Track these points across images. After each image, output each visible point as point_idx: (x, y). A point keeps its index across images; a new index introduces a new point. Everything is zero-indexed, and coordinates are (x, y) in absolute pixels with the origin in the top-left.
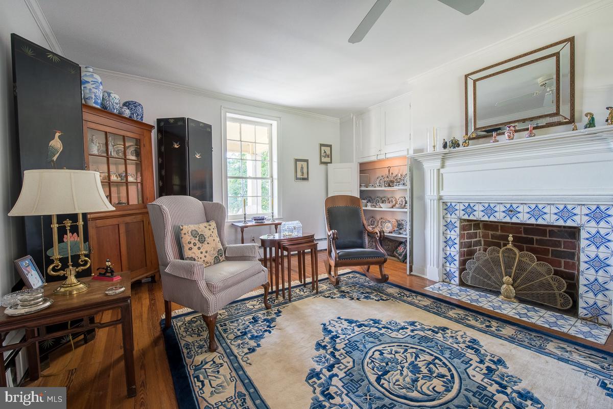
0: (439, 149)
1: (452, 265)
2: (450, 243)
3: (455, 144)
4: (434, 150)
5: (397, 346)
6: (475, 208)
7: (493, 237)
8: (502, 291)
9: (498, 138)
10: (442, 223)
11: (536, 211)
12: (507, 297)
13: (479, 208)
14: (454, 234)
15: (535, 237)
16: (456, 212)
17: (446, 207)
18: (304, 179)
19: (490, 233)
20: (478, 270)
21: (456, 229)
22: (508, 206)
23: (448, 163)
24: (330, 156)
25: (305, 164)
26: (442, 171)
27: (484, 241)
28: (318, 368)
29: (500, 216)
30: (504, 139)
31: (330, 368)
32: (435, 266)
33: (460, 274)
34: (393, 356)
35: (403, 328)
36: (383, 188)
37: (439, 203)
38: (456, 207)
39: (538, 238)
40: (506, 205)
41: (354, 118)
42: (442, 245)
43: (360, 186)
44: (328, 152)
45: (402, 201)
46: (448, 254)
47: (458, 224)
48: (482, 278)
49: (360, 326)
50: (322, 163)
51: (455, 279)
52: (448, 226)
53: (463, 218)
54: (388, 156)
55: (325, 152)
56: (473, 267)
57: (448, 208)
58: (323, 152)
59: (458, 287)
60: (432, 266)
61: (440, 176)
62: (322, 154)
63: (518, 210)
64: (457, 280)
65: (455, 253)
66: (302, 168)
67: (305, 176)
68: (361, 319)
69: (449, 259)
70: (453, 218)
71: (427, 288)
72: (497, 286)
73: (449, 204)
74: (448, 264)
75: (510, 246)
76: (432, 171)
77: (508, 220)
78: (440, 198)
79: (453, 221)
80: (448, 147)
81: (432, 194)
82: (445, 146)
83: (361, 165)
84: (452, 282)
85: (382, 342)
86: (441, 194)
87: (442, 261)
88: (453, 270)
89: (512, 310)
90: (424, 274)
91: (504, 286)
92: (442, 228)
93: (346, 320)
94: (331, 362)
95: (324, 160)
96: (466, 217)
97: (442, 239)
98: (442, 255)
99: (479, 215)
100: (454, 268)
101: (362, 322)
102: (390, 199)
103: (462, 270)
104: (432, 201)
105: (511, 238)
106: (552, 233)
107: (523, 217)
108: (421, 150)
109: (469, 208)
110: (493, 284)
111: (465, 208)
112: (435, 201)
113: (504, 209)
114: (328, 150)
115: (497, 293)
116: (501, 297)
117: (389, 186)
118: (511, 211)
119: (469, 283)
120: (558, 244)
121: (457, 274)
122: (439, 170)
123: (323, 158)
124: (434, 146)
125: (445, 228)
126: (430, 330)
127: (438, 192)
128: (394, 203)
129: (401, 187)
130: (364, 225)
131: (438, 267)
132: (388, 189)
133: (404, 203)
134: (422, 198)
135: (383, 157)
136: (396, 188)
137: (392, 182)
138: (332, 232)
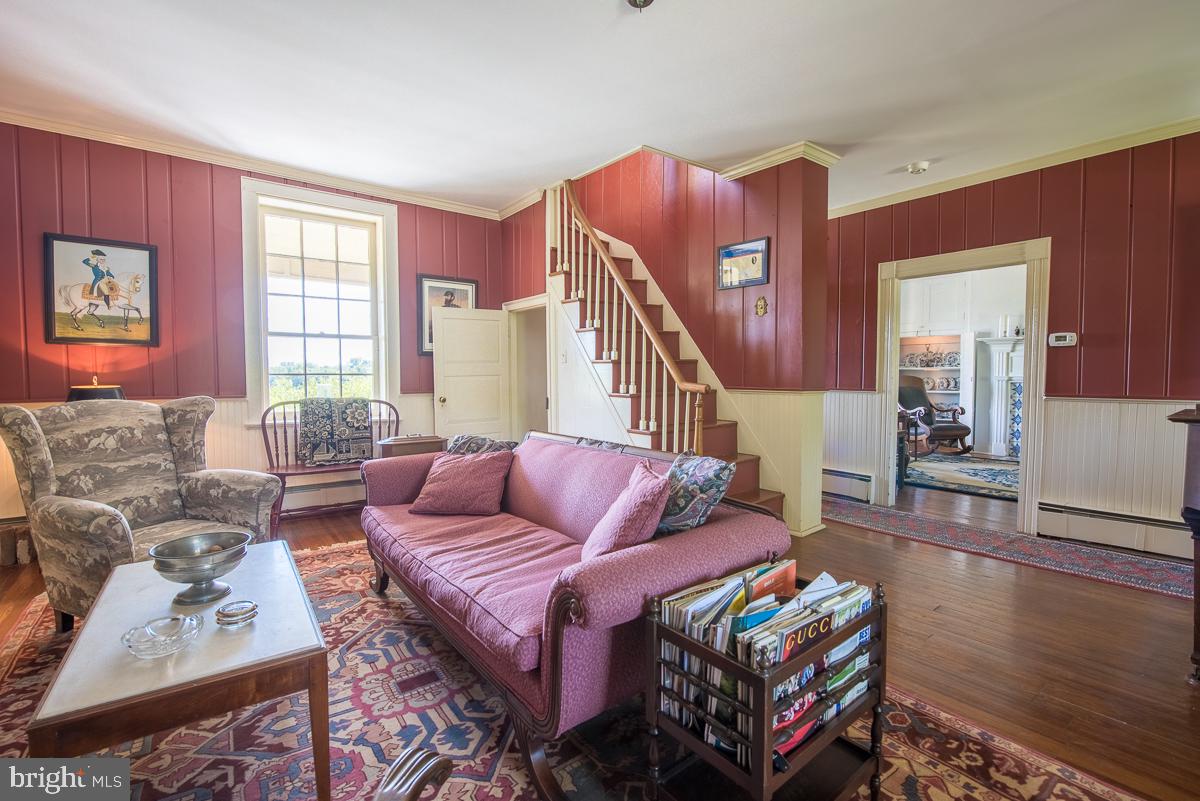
0: (1011, 334)
1: (1020, 440)
2: (1018, 420)
4: (1005, 336)
10: (1010, 401)
17: (1014, 388)
23: (1018, 348)
26: (1011, 354)
32: (1001, 442)
36: (919, 368)
37: (1008, 383)
42: (1009, 422)
45: (942, 383)
46: (1015, 430)
52: (1016, 404)
54: (932, 333)
60: (999, 440)
61: (1009, 360)
69: (1017, 434)
73: (1017, 385)
74: (1015, 439)
76: (1001, 355)
78: (1010, 379)
80: (1021, 334)
81: (1001, 376)
82: (1018, 333)
86: (1010, 375)
87: (1008, 436)
92: (1010, 407)
97: (1009, 416)
98: (1009, 431)
102: (927, 380)
104: (1001, 382)
108: (988, 334)
112: (1005, 383)
117: (928, 366)
122: (1008, 354)
124: (1005, 332)
125: (1013, 406)
127: (1007, 373)
128: (931, 384)
129: (947, 367)
130: (931, 405)
131: (1005, 442)
132: (926, 369)
133: (945, 385)
134: (987, 379)
135: (927, 334)
136: (939, 368)
137: (932, 361)
138: (922, 408)
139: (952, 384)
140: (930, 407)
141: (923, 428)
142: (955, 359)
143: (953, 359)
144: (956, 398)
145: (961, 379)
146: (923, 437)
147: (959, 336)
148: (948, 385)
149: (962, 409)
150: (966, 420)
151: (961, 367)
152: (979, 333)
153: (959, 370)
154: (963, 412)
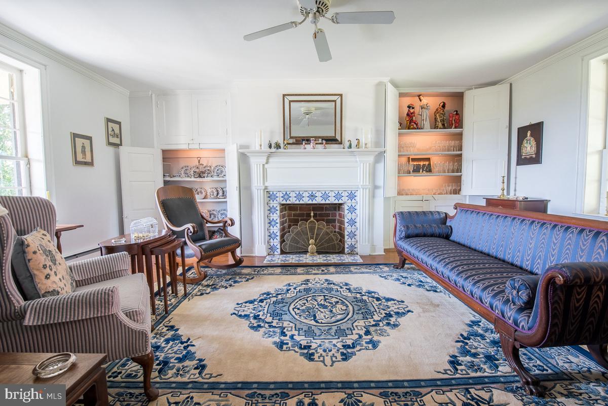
1: (275, 240)
2: (273, 223)
3: (278, 146)
4: (261, 149)
5: (300, 300)
6: (290, 195)
7: (295, 215)
8: (309, 250)
9: (306, 146)
10: (267, 208)
11: (325, 196)
12: (313, 253)
13: (293, 195)
14: (276, 216)
15: (318, 212)
16: (277, 199)
17: (269, 195)
18: (86, 164)
19: (293, 212)
20: (293, 240)
21: (277, 212)
22: (310, 193)
23: (271, 160)
24: (120, 136)
25: (87, 142)
26: (266, 166)
27: (289, 219)
28: (277, 339)
29: (306, 200)
30: (309, 147)
31: (283, 334)
32: (263, 244)
33: (281, 245)
34: (305, 307)
35: (288, 290)
36: (193, 179)
37: (264, 192)
38: (277, 195)
39: (320, 212)
40: (309, 192)
41: (153, 95)
42: (267, 225)
43: (164, 176)
44: (117, 131)
45: (213, 192)
46: (272, 232)
47: (278, 208)
48: (296, 245)
49: (262, 301)
50: (110, 144)
51: (277, 250)
52: (271, 210)
53: (283, 203)
54: (202, 146)
55: (113, 130)
56: (290, 238)
57: (270, 196)
58: (110, 129)
59: (281, 256)
60: (260, 244)
61: (265, 171)
62: (110, 133)
63: (316, 195)
64: (279, 251)
65: (277, 231)
66: (83, 147)
67: (88, 159)
68: (256, 297)
69: (273, 236)
70: (275, 204)
71: (265, 262)
72: (305, 247)
73: (271, 193)
74: (272, 240)
75: (312, 219)
76: (258, 166)
77: (310, 202)
78: (266, 188)
79: (275, 206)
80: (272, 147)
81: (259, 185)
82: (270, 147)
83: (164, 151)
84: (276, 253)
85: (289, 303)
86: (266, 185)
87: (267, 238)
88: (275, 244)
89: (320, 259)
90: (252, 253)
91: (310, 246)
92: (266, 213)
93: (246, 303)
94: (279, 331)
95: (112, 140)
96: (284, 202)
97: (267, 221)
98: (267, 234)
99: (293, 200)
100: (276, 242)
101: (259, 299)
102: (199, 190)
103: (282, 241)
104: (259, 191)
105: (312, 214)
106: (327, 209)
107: (319, 200)
108: (247, 147)
109: (286, 195)
110: (303, 247)
111: (283, 195)
112: (262, 191)
113: (308, 195)
114: (116, 127)
115: (306, 252)
116: (308, 254)
117: (200, 177)
118: (312, 196)
119: (288, 251)
120: (328, 215)
121: (279, 246)
122: (264, 165)
123: (110, 138)
124: (261, 145)
125: (269, 212)
126: (302, 284)
127: (264, 183)
128: (204, 194)
129: (216, 178)
130: (202, 217)
131: (265, 244)
132: (199, 179)
133: (215, 194)
134: (249, 188)
135: (197, 147)
136: (209, 179)
137: (203, 173)
138: (189, 226)
139: (221, 194)
140: (200, 222)
141: (192, 250)
142: (222, 172)
143: (220, 171)
144: (224, 204)
145: (227, 189)
146: (192, 261)
147: (223, 150)
148: (218, 194)
149: (232, 220)
150: (234, 231)
151: (227, 178)
152: (240, 146)
153: (225, 181)
154: (233, 224)
